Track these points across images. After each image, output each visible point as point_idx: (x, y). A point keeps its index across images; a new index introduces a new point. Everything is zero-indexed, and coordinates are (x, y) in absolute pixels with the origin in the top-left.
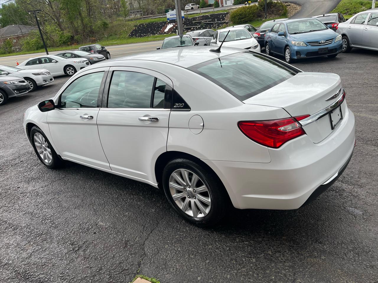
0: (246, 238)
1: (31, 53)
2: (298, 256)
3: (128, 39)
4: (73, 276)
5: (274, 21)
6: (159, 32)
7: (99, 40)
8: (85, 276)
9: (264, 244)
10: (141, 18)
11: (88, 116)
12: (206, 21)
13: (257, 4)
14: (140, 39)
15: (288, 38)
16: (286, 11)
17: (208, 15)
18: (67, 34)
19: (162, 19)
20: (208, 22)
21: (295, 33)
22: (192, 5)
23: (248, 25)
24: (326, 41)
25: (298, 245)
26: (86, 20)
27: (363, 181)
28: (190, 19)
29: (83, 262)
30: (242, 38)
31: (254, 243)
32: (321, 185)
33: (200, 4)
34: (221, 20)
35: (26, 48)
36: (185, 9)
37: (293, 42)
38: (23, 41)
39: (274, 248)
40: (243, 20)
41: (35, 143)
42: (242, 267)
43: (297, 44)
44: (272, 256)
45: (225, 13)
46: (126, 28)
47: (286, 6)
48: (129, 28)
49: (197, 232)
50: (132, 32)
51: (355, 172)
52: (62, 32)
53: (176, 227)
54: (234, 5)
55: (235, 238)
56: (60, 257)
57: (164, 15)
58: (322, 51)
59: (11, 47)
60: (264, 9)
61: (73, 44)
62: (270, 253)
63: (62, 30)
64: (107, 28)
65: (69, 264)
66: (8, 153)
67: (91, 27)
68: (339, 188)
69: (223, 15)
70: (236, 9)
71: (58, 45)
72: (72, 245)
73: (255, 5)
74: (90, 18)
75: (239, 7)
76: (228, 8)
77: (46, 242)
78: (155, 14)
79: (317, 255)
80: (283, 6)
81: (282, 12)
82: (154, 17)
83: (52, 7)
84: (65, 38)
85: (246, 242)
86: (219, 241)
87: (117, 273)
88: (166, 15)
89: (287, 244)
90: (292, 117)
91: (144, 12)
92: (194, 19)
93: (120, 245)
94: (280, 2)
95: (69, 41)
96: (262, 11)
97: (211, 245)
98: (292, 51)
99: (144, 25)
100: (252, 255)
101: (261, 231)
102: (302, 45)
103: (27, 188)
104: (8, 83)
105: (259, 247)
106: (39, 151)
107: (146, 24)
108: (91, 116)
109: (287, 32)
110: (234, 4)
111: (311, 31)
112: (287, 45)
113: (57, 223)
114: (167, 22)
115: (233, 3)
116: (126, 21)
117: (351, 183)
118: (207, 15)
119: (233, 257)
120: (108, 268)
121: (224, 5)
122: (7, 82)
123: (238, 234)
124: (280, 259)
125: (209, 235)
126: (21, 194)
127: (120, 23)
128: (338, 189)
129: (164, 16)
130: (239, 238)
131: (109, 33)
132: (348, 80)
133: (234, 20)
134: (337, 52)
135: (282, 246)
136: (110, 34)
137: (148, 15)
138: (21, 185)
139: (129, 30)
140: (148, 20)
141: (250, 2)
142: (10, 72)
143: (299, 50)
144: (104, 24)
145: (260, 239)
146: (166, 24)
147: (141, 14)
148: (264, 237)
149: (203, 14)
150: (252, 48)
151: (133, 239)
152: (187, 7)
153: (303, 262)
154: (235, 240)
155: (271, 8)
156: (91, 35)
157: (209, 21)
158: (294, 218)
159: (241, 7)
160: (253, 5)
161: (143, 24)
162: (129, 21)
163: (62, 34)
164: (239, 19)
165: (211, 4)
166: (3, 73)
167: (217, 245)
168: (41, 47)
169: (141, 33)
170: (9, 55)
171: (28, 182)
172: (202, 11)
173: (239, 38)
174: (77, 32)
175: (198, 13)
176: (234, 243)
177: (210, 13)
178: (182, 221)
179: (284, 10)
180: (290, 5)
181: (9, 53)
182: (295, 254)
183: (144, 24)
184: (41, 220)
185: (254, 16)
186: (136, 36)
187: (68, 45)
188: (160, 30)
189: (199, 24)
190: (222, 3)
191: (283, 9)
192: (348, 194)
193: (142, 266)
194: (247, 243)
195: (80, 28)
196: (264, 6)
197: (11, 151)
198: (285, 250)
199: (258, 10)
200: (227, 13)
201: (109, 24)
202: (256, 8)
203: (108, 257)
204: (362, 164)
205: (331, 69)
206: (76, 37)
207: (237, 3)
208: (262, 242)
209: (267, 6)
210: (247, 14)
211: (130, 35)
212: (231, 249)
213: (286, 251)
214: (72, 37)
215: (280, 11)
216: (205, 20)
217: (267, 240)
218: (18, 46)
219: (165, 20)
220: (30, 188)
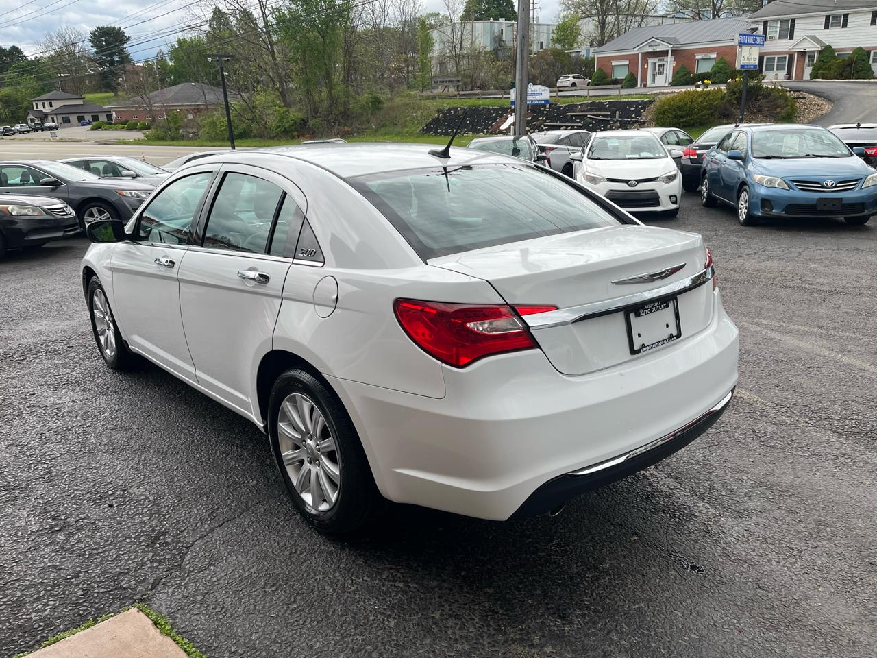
0: (404, 575)
1: (214, 144)
2: (494, 635)
3: (418, 137)
4: (17, 576)
5: (736, 126)
6: (487, 129)
7: (358, 133)
8: (38, 582)
9: (436, 595)
10: (455, 96)
11: (166, 260)
12: (598, 116)
13: (723, 87)
14: (443, 139)
15: (750, 167)
16: (794, 109)
17: (604, 101)
18: (295, 114)
19: (501, 102)
20: (600, 118)
21: (768, 158)
22: (574, 77)
23: (674, 131)
24: (840, 182)
25: (508, 612)
26: (339, 89)
27: (755, 504)
28: (561, 107)
29: (53, 554)
30: (643, 155)
31: (415, 588)
32: (566, 474)
33: (593, 78)
34: (634, 116)
35: (207, 133)
36: (558, 85)
37: (758, 177)
38: (204, 119)
39: (452, 607)
40: (684, 119)
41: (95, 311)
42: (357, 631)
43: (767, 182)
44: (435, 623)
45: (645, 100)
46: (419, 113)
47: (794, 98)
48: (424, 114)
49: (313, 541)
50: (431, 123)
51: (746, 482)
52: (285, 109)
53: (275, 524)
54: (672, 86)
55: (384, 569)
56: (17, 537)
57: (505, 93)
58: (825, 205)
59: (177, 129)
60: (739, 100)
61: (303, 135)
62: (437, 615)
63: (287, 105)
64: (379, 109)
65: (26, 552)
66: (57, 327)
67: (346, 104)
68: (685, 509)
69: (640, 105)
70: (672, 95)
71: (272, 136)
72: (54, 519)
73: (719, 90)
74: (347, 87)
75: (680, 90)
76: (655, 92)
77: (12, 503)
78: (488, 89)
79: (538, 641)
80: (786, 99)
81: (783, 111)
82: (482, 95)
83: (273, 55)
84: (288, 122)
85: (400, 582)
86: (345, 569)
87: (103, 590)
88: (509, 93)
89: (486, 604)
90: (507, 304)
91: (465, 84)
92: (572, 108)
93: (143, 538)
94: (780, 88)
95: (296, 130)
96: (733, 104)
97: (324, 574)
98: (753, 198)
99: (458, 111)
100: (394, 612)
101: (447, 568)
102: (778, 184)
103: (46, 397)
104: (127, 193)
105: (421, 599)
106: (99, 328)
107: (462, 109)
108: (171, 262)
109: (749, 152)
110: (672, 84)
111: (808, 156)
112: (744, 183)
113: (54, 474)
114: (511, 108)
115: (671, 80)
116: (423, 98)
117: (721, 503)
118: (602, 101)
119: (354, 609)
120: (91, 578)
121: (649, 83)
122: (124, 192)
123: (394, 564)
124: (450, 632)
125: (331, 553)
126: (29, 407)
127: (407, 102)
128: (679, 511)
129: (504, 96)
130: (392, 571)
131: (382, 121)
132: (862, 278)
133: (662, 118)
134: (866, 212)
135: (473, 607)
136: (382, 123)
137: (472, 90)
138: (38, 391)
139: (423, 118)
140: (469, 100)
141: (709, 82)
142: (140, 172)
143: (767, 196)
144: (373, 100)
145: (435, 583)
146: (506, 113)
147: (458, 86)
148: (444, 581)
149: (593, 98)
150: (660, 180)
151: (177, 533)
152: (562, 82)
153: (497, 649)
154: (380, 574)
155: (756, 99)
156: (342, 121)
157: (604, 116)
158: (539, 554)
159: (683, 90)
160: (712, 89)
161: (455, 109)
162: (428, 98)
163: (283, 113)
164: (676, 117)
165: (619, 78)
166: (125, 172)
167: (335, 577)
168: (238, 135)
169: (448, 127)
170: (171, 143)
171: (55, 388)
172: (592, 93)
173: (637, 156)
174: (315, 112)
175: (582, 96)
176: (373, 579)
177: (609, 97)
178: (294, 515)
179: (789, 107)
180: (806, 98)
181: (173, 139)
182: (491, 629)
183: (459, 109)
184: (31, 462)
185: (711, 114)
186: (436, 133)
187: (293, 138)
188: (491, 125)
189: (581, 120)
190: (644, 78)
191: (787, 106)
192: (697, 524)
193: (159, 588)
194: (401, 585)
195: (325, 104)
196: (741, 92)
197: (62, 325)
198: (473, 617)
199: (724, 101)
200: (650, 102)
201: (385, 102)
202: (720, 96)
203: (105, 557)
204: (776, 466)
205: (836, 248)
206: (311, 123)
207: (680, 81)
208: (433, 589)
209: (747, 95)
210: (695, 108)
211: (423, 130)
212: (358, 591)
213: (473, 619)
214: (304, 122)
215: (779, 110)
216: (595, 113)
217: (446, 588)
218: (192, 128)
219: (506, 103)
220: (53, 400)
